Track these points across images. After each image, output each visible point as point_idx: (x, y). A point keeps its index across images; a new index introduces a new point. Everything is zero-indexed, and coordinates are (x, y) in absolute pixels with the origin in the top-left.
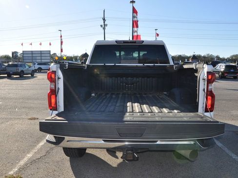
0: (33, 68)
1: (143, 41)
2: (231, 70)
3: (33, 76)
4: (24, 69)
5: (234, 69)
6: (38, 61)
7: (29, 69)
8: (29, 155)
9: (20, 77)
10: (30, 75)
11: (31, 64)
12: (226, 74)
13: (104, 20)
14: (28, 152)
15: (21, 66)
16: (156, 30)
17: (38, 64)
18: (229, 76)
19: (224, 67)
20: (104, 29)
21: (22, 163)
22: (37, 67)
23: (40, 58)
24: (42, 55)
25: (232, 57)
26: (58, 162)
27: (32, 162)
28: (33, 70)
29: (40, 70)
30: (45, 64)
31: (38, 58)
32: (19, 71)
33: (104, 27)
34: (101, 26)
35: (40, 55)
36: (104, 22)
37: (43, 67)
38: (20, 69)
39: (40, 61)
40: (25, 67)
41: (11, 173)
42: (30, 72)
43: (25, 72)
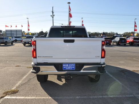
0: (12, 40)
1: (75, 26)
2: (123, 41)
3: (12, 44)
4: (7, 40)
5: (124, 40)
6: (14, 36)
7: (10, 40)
8: (20, 82)
9: (5, 45)
10: (11, 44)
11: (11, 38)
12: (120, 43)
13: (53, 12)
14: (19, 81)
15: (5, 38)
16: (82, 18)
17: (15, 38)
18: (121, 44)
19: (119, 39)
20: (53, 17)
21: (17, 85)
22: (14, 39)
23: (16, 34)
24: (17, 32)
25: (124, 33)
26: (34, 84)
27: (22, 85)
28: (12, 41)
29: (16, 41)
30: (19, 37)
31: (14, 34)
32: (5, 41)
33: (53, 16)
34: (51, 16)
35: (16, 32)
36: (53, 14)
37: (18, 39)
38: (5, 40)
39: (16, 36)
40: (8, 39)
41: (13, 89)
42: (11, 42)
43: (8, 42)
